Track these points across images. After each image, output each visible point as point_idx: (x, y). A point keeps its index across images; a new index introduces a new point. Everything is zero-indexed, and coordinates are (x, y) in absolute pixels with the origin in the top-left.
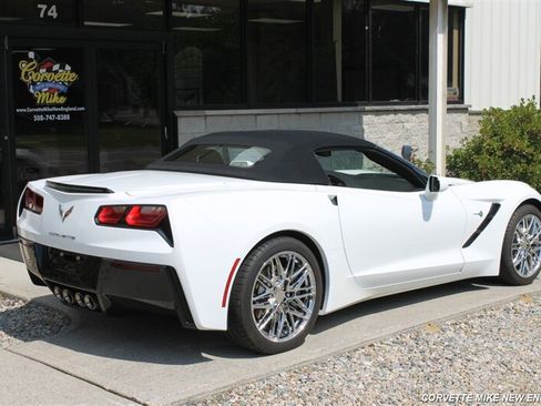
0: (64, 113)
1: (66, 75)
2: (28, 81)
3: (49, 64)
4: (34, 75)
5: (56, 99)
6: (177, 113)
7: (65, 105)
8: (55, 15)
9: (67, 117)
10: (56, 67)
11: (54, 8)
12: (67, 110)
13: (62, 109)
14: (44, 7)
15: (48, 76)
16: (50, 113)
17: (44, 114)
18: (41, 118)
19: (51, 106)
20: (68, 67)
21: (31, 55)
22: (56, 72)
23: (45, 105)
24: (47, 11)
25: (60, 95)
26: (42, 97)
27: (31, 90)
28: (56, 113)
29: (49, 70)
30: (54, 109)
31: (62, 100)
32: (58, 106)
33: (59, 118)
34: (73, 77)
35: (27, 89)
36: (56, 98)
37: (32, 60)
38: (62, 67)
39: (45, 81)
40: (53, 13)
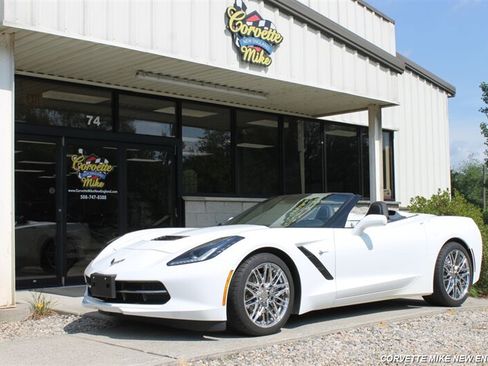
0: (102, 194)
1: (105, 167)
2: (78, 170)
3: (93, 158)
4: (82, 166)
6: (184, 198)
7: (103, 189)
8: (98, 124)
9: (104, 197)
10: (98, 161)
11: (98, 118)
12: (105, 192)
13: (101, 191)
14: (91, 117)
15: (92, 167)
16: (92, 194)
17: (88, 194)
18: (86, 197)
19: (93, 188)
20: (106, 161)
21: (81, 151)
22: (98, 164)
23: (89, 188)
24: (93, 120)
25: (100, 181)
26: (87, 182)
27: (80, 177)
28: (97, 194)
29: (93, 162)
30: (96, 191)
31: (102, 185)
32: (98, 189)
33: (98, 197)
34: (109, 168)
35: (76, 176)
36: (97, 183)
37: (81, 155)
38: (102, 161)
39: (89, 170)
40: (97, 122)
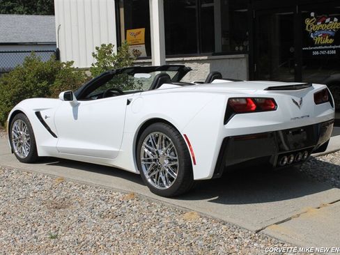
0: (332, 49)
2: (310, 31)
3: (323, 19)
4: (314, 27)
5: (327, 41)
7: (333, 44)
9: (334, 52)
10: (328, 20)
12: (334, 47)
13: (331, 47)
15: (322, 26)
16: (322, 50)
17: (319, 50)
18: (317, 53)
19: (323, 45)
20: (336, 20)
21: (312, 14)
22: (328, 23)
23: (320, 45)
26: (318, 40)
27: (312, 36)
28: (327, 50)
29: (323, 22)
30: (325, 47)
31: (331, 41)
33: (328, 53)
37: (312, 18)
38: (332, 20)
39: (320, 30)
